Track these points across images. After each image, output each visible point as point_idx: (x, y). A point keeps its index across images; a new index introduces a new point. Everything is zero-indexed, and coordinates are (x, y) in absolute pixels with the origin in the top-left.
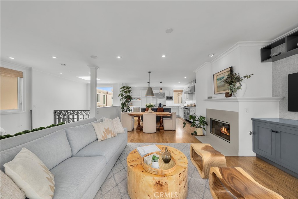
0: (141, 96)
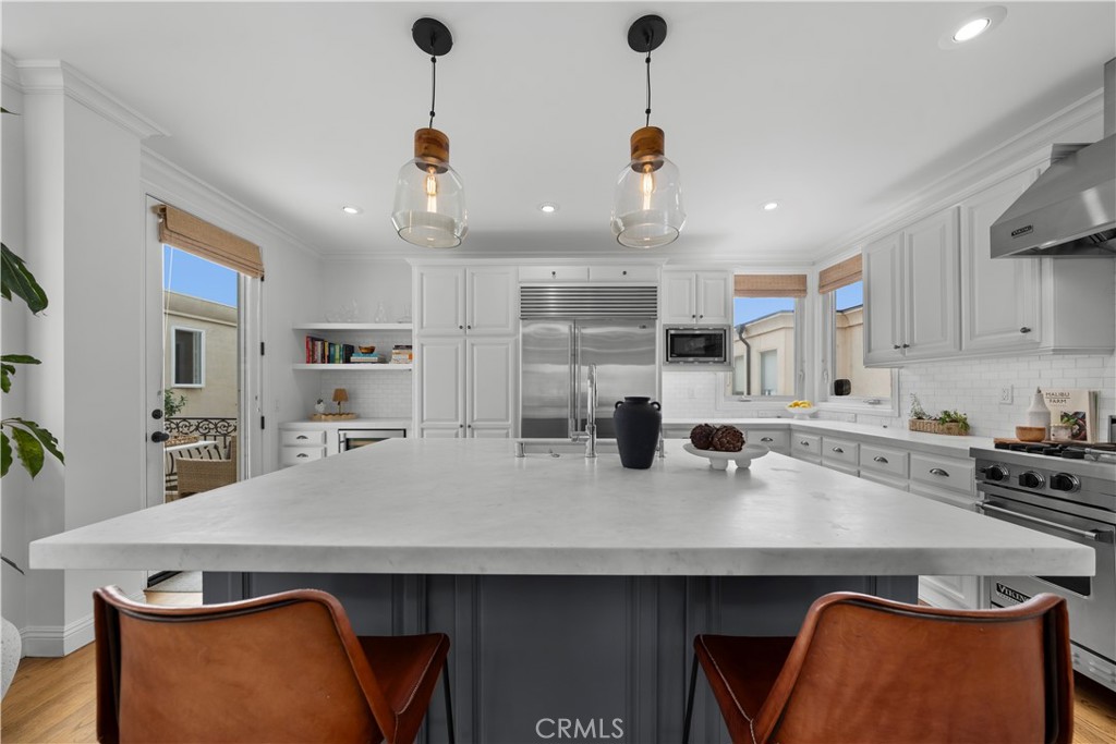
0: (414, 326)
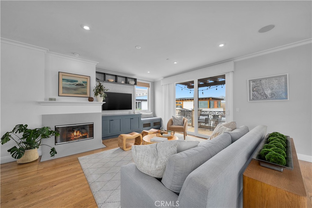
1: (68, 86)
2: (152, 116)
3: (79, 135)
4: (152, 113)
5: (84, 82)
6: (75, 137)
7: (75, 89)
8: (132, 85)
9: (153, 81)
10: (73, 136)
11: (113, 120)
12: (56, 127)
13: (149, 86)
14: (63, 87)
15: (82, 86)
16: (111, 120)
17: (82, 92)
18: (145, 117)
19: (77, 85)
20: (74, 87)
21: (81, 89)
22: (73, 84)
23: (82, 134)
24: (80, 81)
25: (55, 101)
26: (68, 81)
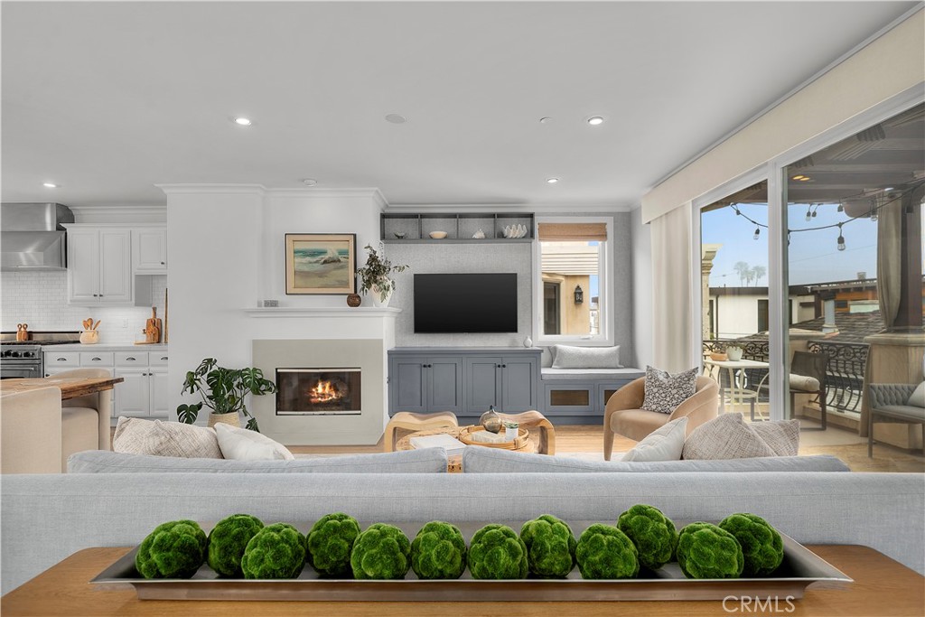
1: (306, 269)
2: (616, 362)
3: (331, 395)
4: (617, 347)
5: (341, 253)
6: (320, 399)
7: (321, 275)
8: (515, 240)
9: (627, 210)
10: (316, 395)
11: (429, 366)
12: (279, 371)
13: (603, 236)
14: (295, 272)
15: (337, 264)
16: (425, 366)
17: (338, 281)
18: (574, 365)
19: (325, 262)
20: (318, 267)
21: (335, 272)
22: (317, 262)
23: (336, 393)
24: (332, 250)
25: (276, 306)
26: (306, 253)
